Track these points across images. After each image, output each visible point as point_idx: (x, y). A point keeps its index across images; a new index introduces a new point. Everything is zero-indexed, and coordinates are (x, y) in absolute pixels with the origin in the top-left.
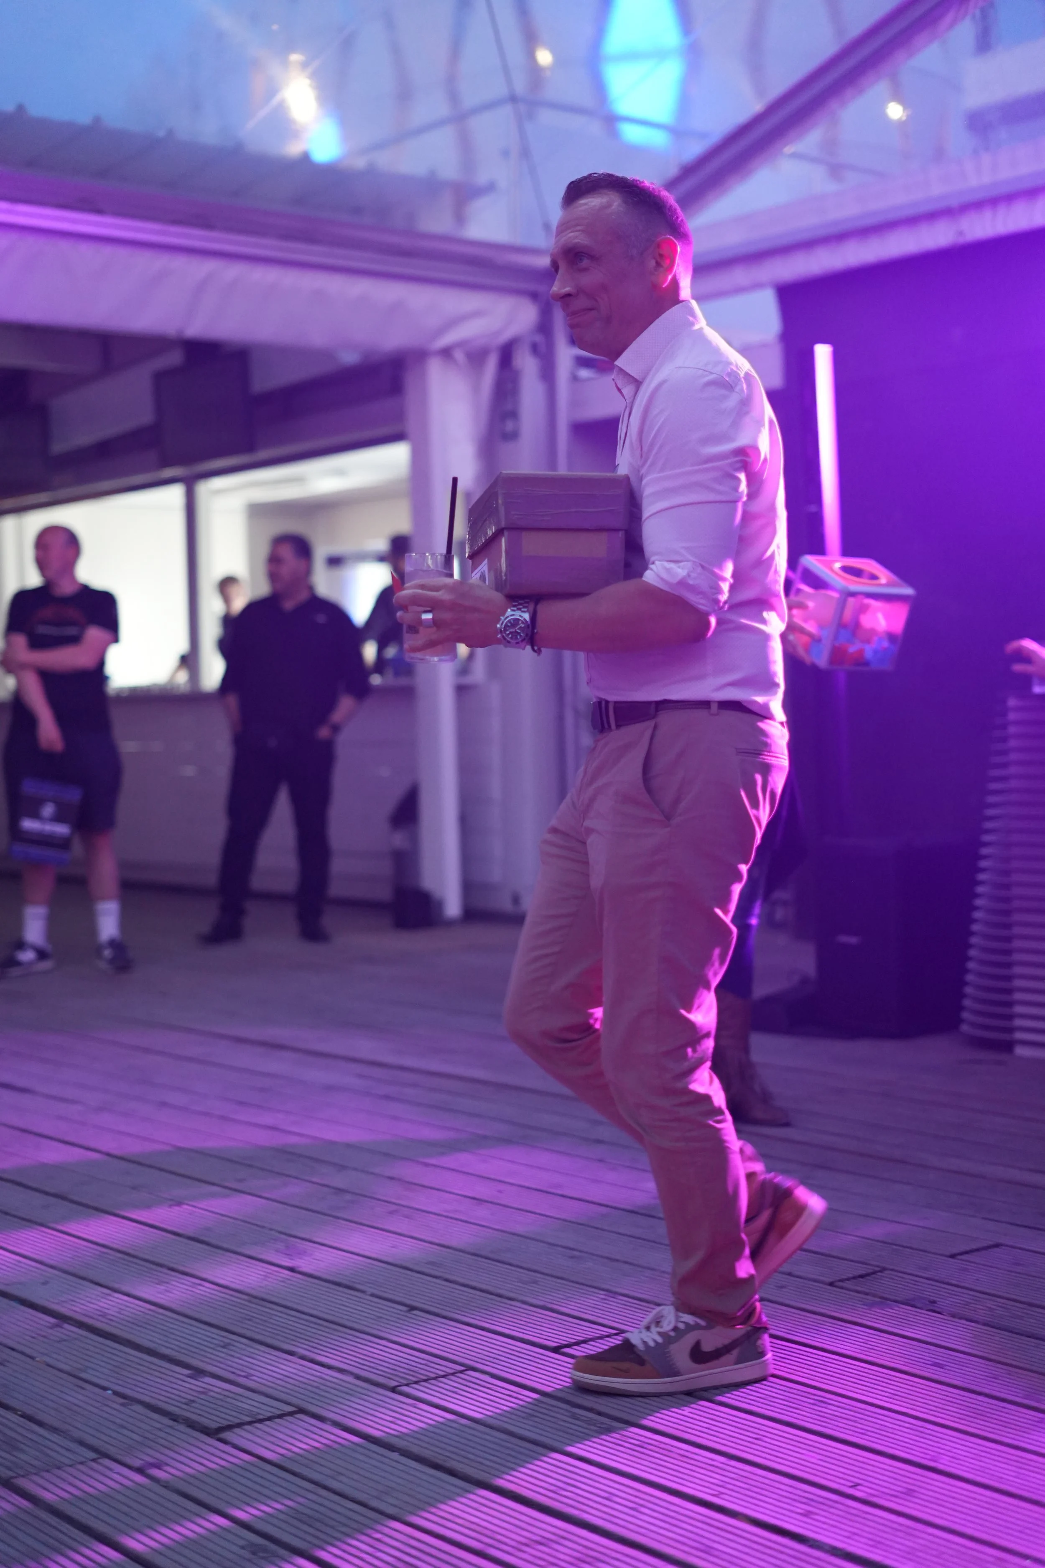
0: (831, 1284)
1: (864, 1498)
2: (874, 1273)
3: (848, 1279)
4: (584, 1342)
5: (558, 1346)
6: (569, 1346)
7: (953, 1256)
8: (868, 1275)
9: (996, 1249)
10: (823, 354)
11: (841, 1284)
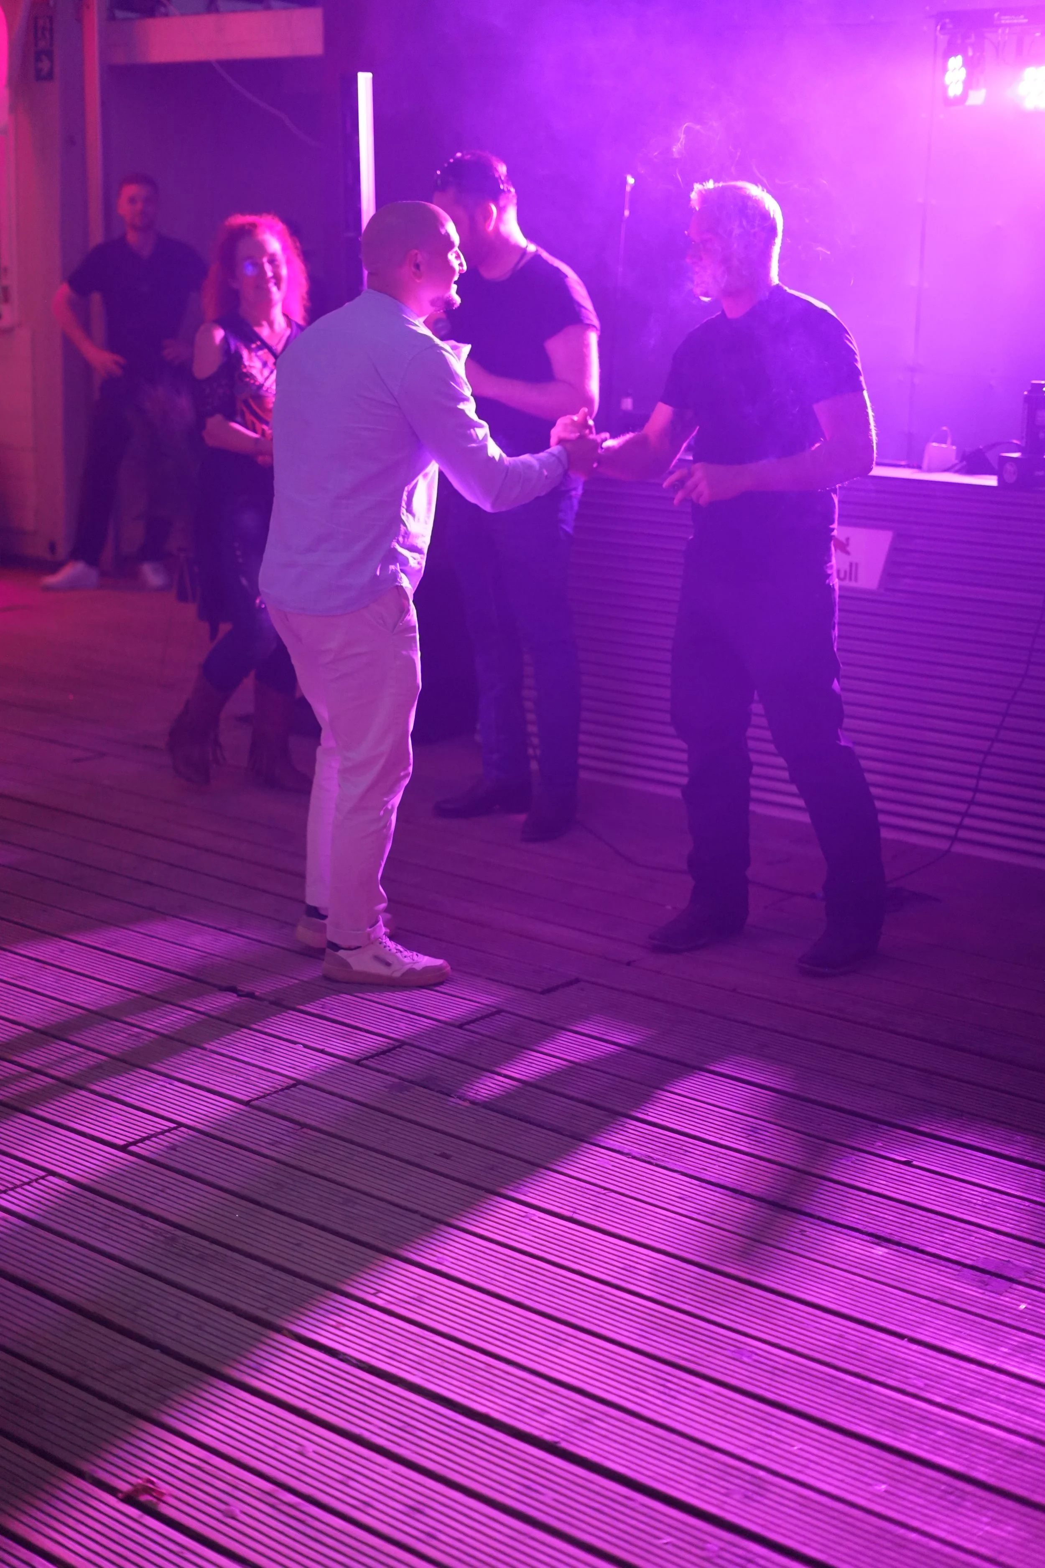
0: (357, 1063)
1: (382, 1305)
2: (394, 1048)
3: (372, 1057)
4: (148, 1138)
5: (125, 1145)
6: (135, 1143)
7: (461, 1027)
8: (389, 1051)
9: (498, 1017)
10: (365, 81)
11: (365, 1062)
